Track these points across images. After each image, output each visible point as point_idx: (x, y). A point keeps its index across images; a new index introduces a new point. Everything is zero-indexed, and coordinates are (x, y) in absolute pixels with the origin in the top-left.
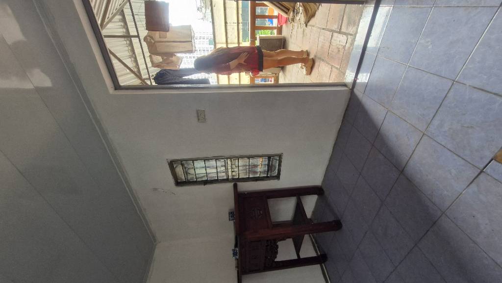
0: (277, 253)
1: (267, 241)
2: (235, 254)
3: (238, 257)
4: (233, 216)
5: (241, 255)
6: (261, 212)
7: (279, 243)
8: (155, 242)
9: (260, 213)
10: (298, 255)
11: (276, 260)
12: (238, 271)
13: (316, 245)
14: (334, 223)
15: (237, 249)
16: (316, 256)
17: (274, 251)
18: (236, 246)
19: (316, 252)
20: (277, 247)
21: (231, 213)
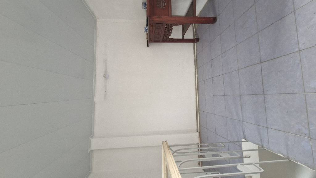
0: (171, 33)
1: (167, 25)
2: (146, 30)
3: (148, 32)
4: (146, 6)
5: (150, 31)
6: (166, 4)
7: (174, 27)
8: (95, 18)
9: (164, 5)
10: (183, 37)
11: (170, 37)
12: (148, 41)
13: (195, 33)
14: (212, 19)
15: (148, 27)
16: (193, 38)
17: (170, 31)
18: (147, 25)
19: (194, 36)
20: (172, 29)
21: (144, 3)
